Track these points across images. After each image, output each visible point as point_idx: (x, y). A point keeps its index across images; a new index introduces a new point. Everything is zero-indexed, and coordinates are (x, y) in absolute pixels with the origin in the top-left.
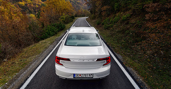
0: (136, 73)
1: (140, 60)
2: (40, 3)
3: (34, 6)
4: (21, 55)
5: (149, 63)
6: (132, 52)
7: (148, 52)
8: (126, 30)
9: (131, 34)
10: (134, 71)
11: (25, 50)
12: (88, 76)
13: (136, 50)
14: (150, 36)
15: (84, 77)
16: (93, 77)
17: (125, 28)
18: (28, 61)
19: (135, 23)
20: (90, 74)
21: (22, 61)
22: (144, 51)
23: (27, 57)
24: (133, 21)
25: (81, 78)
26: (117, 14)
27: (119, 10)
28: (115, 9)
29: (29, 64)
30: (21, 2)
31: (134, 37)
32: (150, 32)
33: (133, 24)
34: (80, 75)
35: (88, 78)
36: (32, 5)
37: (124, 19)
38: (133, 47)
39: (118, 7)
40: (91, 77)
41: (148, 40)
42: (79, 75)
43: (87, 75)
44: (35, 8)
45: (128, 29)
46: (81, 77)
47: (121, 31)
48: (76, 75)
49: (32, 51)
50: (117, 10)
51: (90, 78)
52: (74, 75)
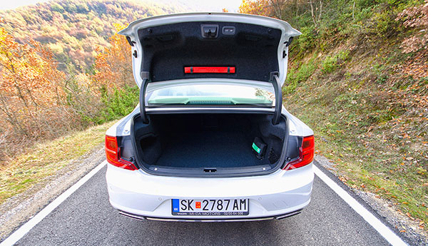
0: (390, 206)
1: (392, 172)
2: (103, 45)
3: (87, 53)
4: (24, 160)
5: (422, 180)
6: (362, 152)
7: (416, 147)
8: (336, 96)
9: (353, 102)
10: (380, 201)
11: (40, 146)
12: (230, 209)
13: (373, 146)
14: (417, 102)
15: (215, 210)
16: (247, 213)
17: (332, 89)
18: (40, 174)
19: (364, 74)
20: (236, 201)
21: (22, 173)
22: (400, 145)
23: (42, 165)
24: (356, 69)
25: (202, 214)
26: (306, 60)
27: (310, 49)
28: (302, 46)
29: (42, 181)
30: (53, 43)
31: (364, 111)
32: (417, 91)
33: (360, 76)
34: (198, 205)
35: (228, 214)
36: (82, 51)
37: (328, 67)
38: (361, 138)
39: (309, 39)
40: (243, 210)
41: (414, 114)
42: (193, 205)
43: (225, 204)
44: (89, 59)
45: (342, 91)
46: (201, 210)
47: (322, 99)
48: (181, 206)
49: (61, 149)
50: (307, 49)
51: (237, 214)
52: (175, 203)
